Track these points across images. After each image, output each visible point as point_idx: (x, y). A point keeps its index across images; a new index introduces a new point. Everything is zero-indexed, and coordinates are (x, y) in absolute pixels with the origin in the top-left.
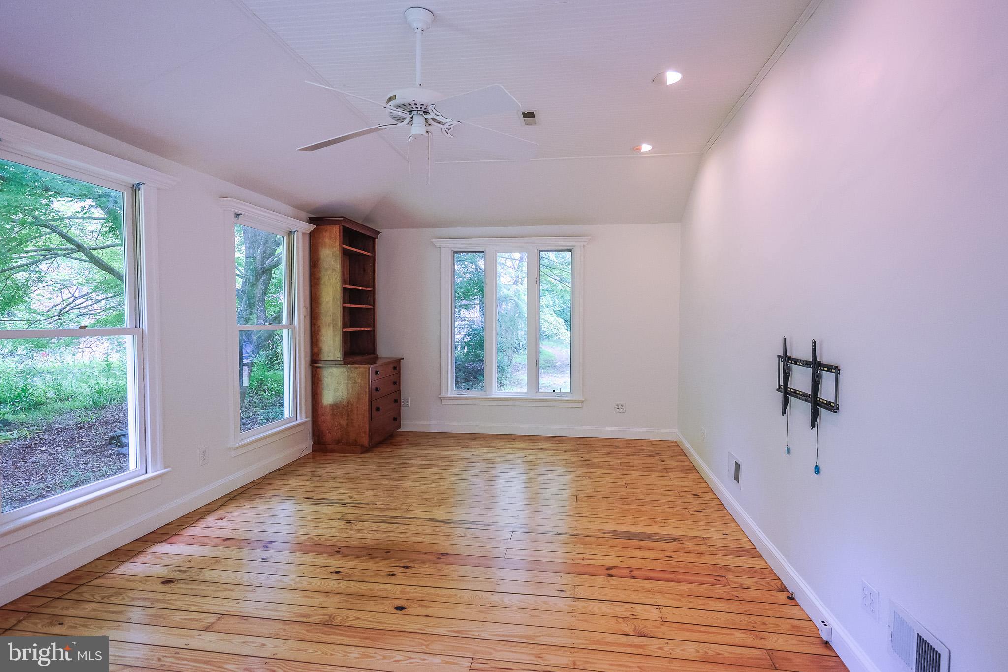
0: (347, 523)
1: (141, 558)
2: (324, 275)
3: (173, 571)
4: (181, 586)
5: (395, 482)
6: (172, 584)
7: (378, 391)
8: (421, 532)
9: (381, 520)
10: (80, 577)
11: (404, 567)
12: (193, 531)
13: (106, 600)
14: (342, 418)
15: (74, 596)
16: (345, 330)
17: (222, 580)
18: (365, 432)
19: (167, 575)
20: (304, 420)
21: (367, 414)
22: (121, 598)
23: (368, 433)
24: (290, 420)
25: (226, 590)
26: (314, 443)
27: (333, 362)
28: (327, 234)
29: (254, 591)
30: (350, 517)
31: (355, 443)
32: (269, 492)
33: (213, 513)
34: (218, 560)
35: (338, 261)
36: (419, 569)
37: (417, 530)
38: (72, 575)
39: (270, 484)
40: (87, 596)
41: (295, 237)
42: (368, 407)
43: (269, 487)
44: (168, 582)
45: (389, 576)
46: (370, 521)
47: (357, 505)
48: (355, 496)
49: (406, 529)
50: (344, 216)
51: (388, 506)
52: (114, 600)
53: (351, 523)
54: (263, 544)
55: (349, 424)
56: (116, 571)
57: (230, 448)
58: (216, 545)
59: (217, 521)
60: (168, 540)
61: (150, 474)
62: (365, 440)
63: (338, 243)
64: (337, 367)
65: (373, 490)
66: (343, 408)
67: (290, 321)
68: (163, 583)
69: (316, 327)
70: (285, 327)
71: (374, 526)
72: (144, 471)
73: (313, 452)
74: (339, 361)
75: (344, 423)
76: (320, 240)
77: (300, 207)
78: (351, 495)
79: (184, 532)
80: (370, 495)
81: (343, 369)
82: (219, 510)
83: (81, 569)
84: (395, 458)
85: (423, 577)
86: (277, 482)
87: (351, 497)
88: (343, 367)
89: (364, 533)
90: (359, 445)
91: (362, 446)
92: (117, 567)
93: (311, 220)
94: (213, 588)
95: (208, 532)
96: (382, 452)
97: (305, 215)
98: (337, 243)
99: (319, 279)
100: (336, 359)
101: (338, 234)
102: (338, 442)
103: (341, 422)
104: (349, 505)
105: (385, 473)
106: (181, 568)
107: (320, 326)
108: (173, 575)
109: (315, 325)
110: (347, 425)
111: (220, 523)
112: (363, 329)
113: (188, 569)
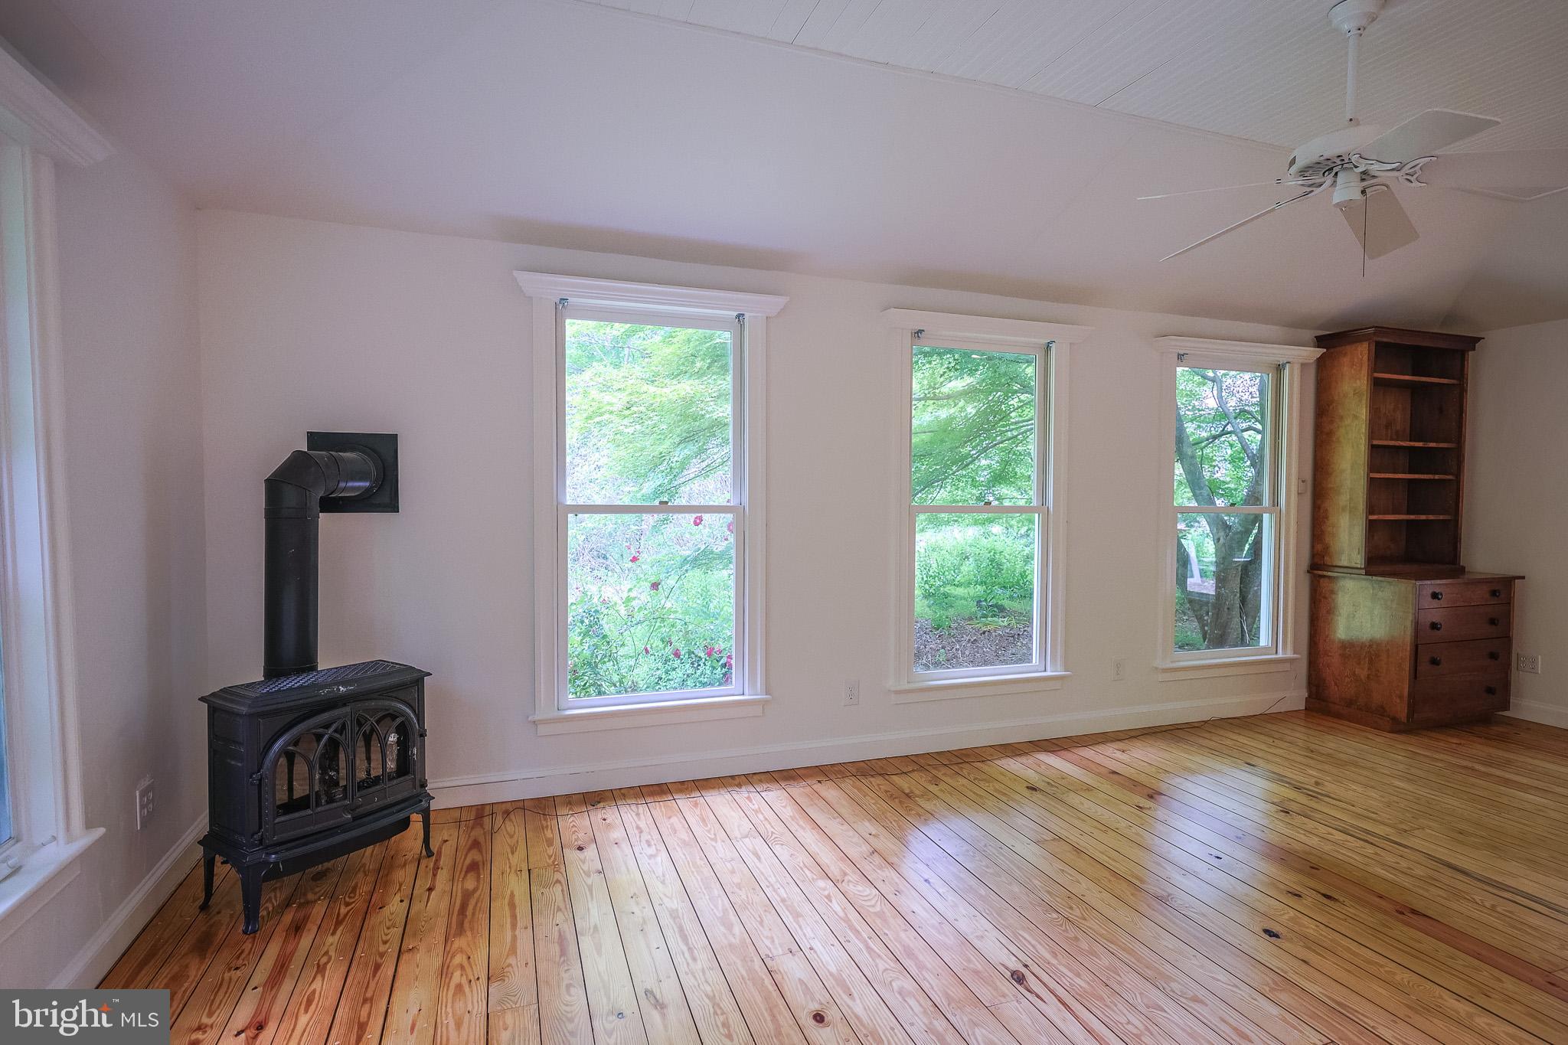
0: (1282, 811)
1: (1023, 759)
2: (1338, 427)
3: (1043, 781)
4: (1040, 796)
5: (1419, 788)
6: (1034, 792)
7: (1438, 629)
8: (1405, 870)
9: (1345, 828)
10: (968, 756)
11: (1325, 895)
12: (1087, 753)
13: (976, 782)
14: (1359, 664)
15: (956, 768)
16: (1372, 517)
17: (1080, 808)
18: (1401, 697)
19: (1036, 783)
20: (1290, 655)
21: (1407, 666)
22: (987, 784)
23: (1406, 699)
24: (1266, 649)
25: (1079, 818)
26: (1310, 696)
27: (1350, 570)
28: (1346, 360)
29: (1105, 832)
30: (1294, 807)
31: (1381, 711)
32: (1201, 741)
33: (1119, 742)
34: (1089, 788)
35: (1364, 402)
36: (1348, 909)
37: (1398, 863)
38: (963, 752)
39: (1210, 732)
40: (965, 772)
41: (1287, 372)
42: (1408, 654)
43: (1206, 735)
44: (1033, 789)
45: (1290, 895)
46: (1322, 822)
47: (1319, 796)
48: (1326, 784)
49: (1376, 854)
50: (1376, 325)
51: (1374, 816)
52: (982, 784)
53: (1288, 813)
54: (1150, 792)
55: (1372, 677)
56: (998, 762)
57: (1156, 668)
58: (1099, 774)
59: (1115, 751)
60: (1059, 753)
61: (1048, 673)
62: (1401, 710)
63: (1365, 371)
64: (1354, 579)
65: (1366, 786)
66: (1361, 648)
67: (1274, 502)
68: (1027, 787)
69: (1322, 511)
70: (1266, 511)
71: (1322, 829)
72: (1044, 669)
73: (1306, 709)
74: (1357, 568)
75: (1362, 673)
76: (1334, 371)
77: (1297, 323)
78: (1320, 781)
79: (1075, 750)
80: (1354, 791)
81: (1364, 584)
82: (1126, 741)
83: (975, 750)
84: (1456, 755)
85: (1345, 920)
86: (1222, 732)
87: (1317, 783)
88: (1364, 579)
89: (1299, 833)
90: (1389, 717)
91: (1394, 719)
92: (999, 759)
93: (1320, 341)
94: (1065, 810)
95: (1099, 759)
96: (1437, 740)
97: (1309, 335)
98: (1363, 372)
99: (1330, 433)
100: (1354, 565)
101: (1365, 358)
102: (1350, 703)
103: (1357, 671)
104: (1305, 791)
105: (1413, 771)
106: (1051, 781)
107: (1327, 510)
108: (1041, 785)
109: (1319, 508)
110: (1368, 677)
111: (1119, 755)
112: (1431, 517)
113: (1057, 785)
